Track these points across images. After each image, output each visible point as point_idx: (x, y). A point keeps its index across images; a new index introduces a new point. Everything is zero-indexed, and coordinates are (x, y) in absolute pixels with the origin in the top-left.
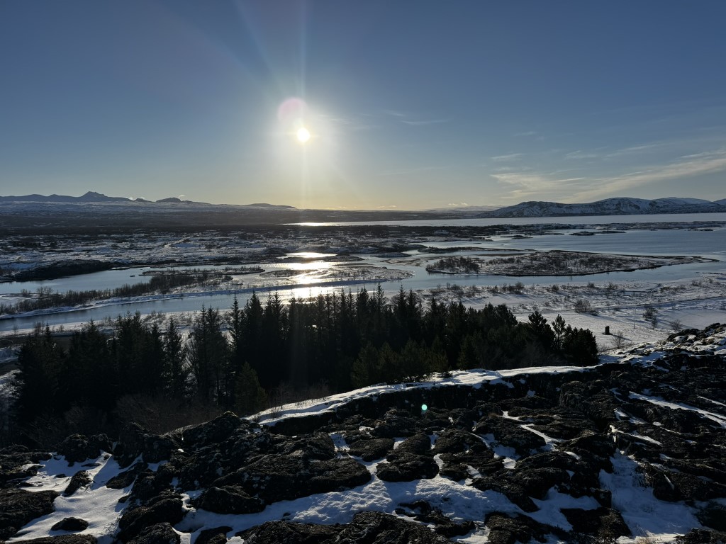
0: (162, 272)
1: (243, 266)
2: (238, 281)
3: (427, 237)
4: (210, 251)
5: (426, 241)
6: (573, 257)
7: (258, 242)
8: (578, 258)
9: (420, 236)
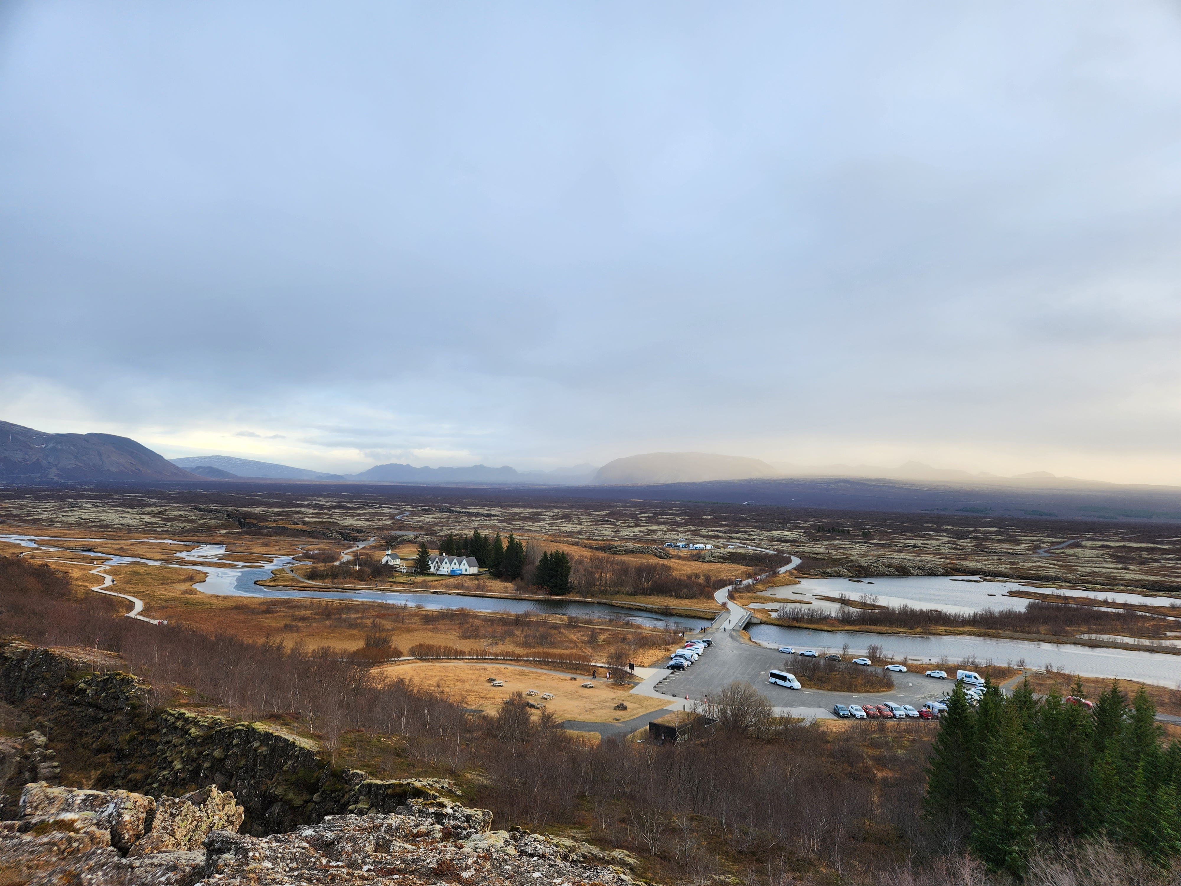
0: (1044, 596)
4: (1126, 569)
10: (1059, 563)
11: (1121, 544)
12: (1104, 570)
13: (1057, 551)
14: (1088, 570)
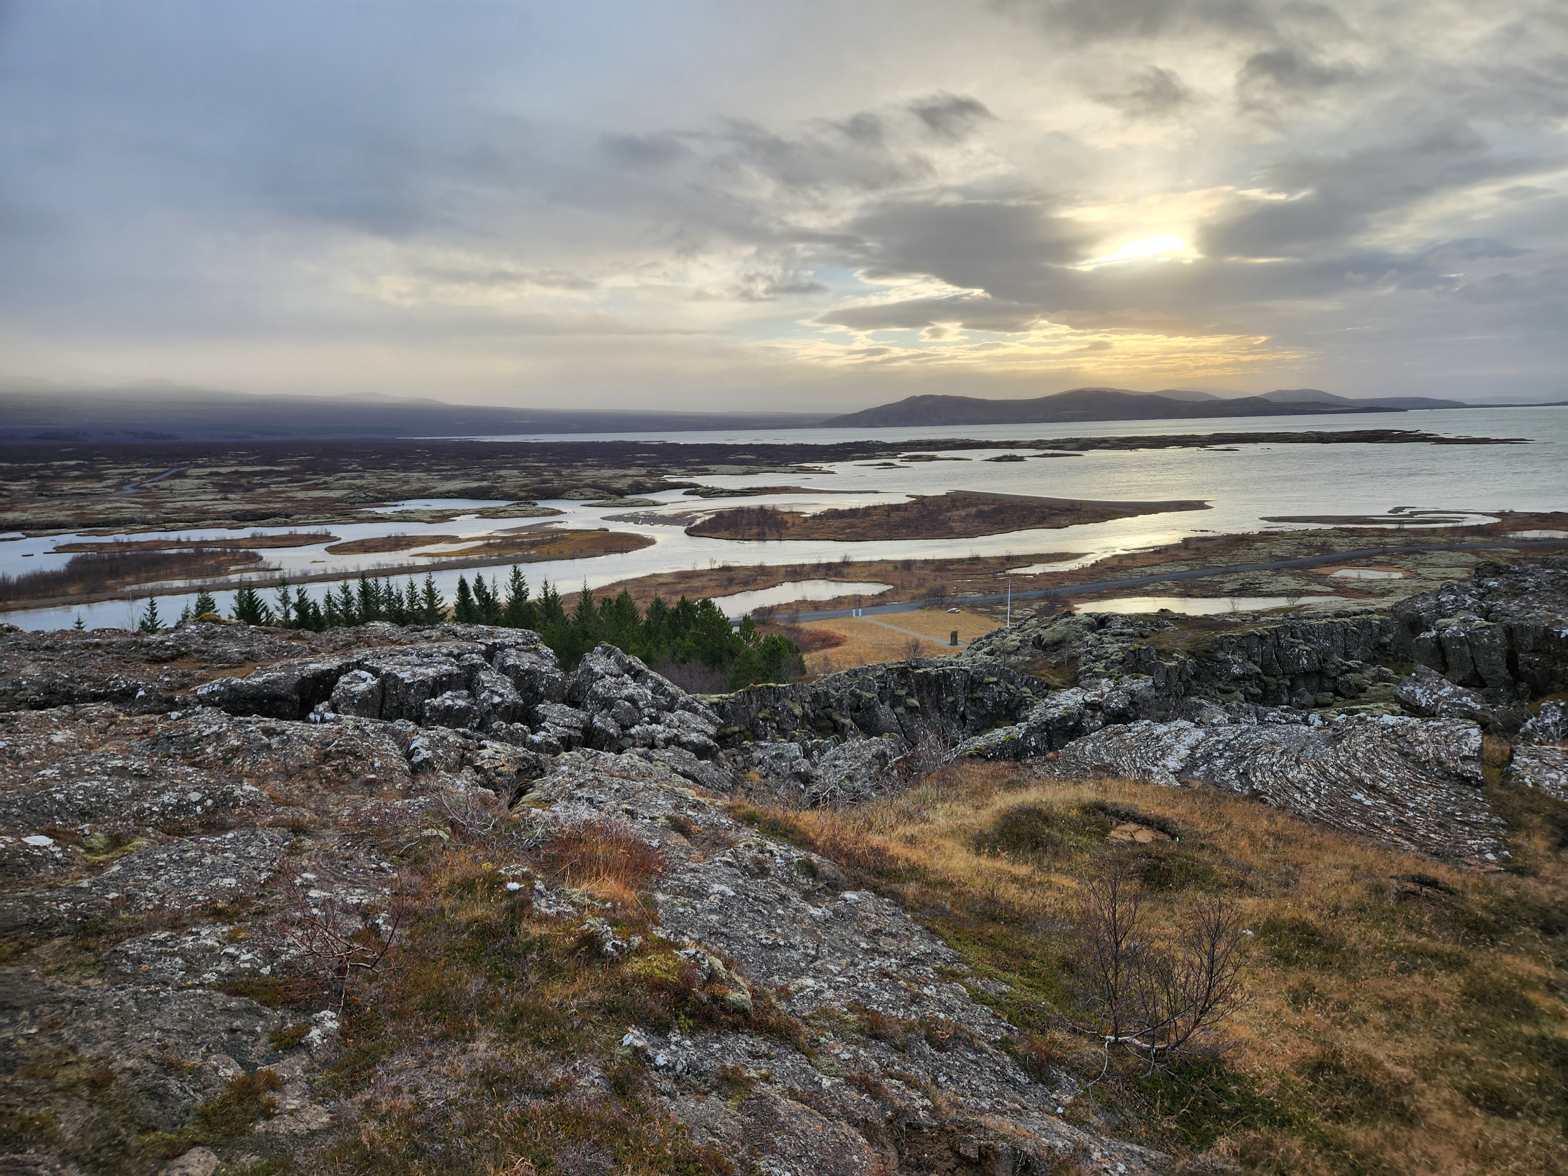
0: (101, 546)
1: (292, 529)
2: (269, 564)
3: (712, 467)
4: (225, 499)
5: (706, 472)
6: (969, 505)
7: (343, 478)
8: (976, 506)
9: (698, 464)
10: (145, 500)
11: (233, 469)
12: (197, 504)
13: (149, 485)
14: (179, 505)
